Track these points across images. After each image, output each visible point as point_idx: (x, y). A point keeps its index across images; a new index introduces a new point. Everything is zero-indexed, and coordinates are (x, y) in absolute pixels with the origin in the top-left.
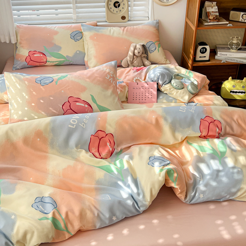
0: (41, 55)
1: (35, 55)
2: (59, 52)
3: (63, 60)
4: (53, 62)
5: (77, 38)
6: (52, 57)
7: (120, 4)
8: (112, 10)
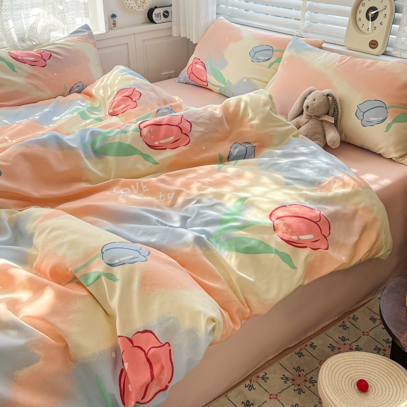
0: (203, 68)
1: (197, 66)
2: (221, 71)
3: (223, 85)
4: (214, 85)
5: (260, 57)
6: (212, 76)
7: (377, 13)
8: (360, 24)
